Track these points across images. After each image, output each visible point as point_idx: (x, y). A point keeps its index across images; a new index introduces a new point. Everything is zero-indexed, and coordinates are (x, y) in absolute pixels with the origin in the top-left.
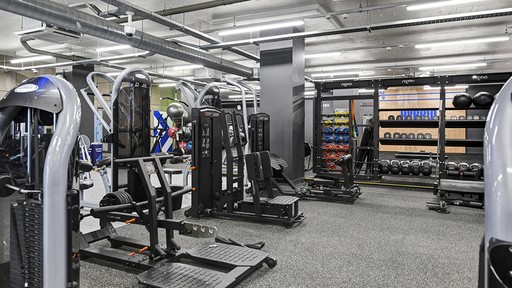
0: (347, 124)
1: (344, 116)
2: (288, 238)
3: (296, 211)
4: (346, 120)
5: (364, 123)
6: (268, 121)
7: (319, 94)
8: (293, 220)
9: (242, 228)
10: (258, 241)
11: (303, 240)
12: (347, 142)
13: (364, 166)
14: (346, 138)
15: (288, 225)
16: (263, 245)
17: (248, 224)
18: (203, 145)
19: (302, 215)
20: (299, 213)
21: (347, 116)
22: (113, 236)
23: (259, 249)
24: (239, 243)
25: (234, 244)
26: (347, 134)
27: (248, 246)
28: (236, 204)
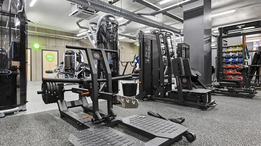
0: (241, 51)
1: (239, 46)
2: (205, 117)
3: (210, 100)
4: (241, 49)
5: (255, 49)
6: (189, 49)
7: (221, 34)
8: (207, 105)
9: (169, 108)
10: (180, 117)
11: (219, 120)
12: (241, 63)
13: (254, 78)
14: (241, 60)
15: (204, 108)
16: (183, 121)
17: (174, 105)
18: (146, 56)
19: (214, 103)
20: (212, 101)
21: (241, 46)
22: (85, 105)
23: (180, 123)
24: (164, 117)
25: (161, 117)
26: (241, 57)
27: (171, 120)
28: (167, 94)
